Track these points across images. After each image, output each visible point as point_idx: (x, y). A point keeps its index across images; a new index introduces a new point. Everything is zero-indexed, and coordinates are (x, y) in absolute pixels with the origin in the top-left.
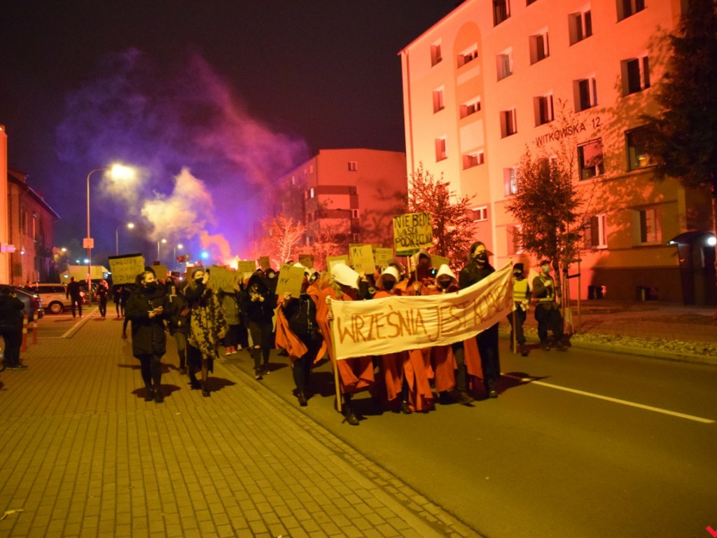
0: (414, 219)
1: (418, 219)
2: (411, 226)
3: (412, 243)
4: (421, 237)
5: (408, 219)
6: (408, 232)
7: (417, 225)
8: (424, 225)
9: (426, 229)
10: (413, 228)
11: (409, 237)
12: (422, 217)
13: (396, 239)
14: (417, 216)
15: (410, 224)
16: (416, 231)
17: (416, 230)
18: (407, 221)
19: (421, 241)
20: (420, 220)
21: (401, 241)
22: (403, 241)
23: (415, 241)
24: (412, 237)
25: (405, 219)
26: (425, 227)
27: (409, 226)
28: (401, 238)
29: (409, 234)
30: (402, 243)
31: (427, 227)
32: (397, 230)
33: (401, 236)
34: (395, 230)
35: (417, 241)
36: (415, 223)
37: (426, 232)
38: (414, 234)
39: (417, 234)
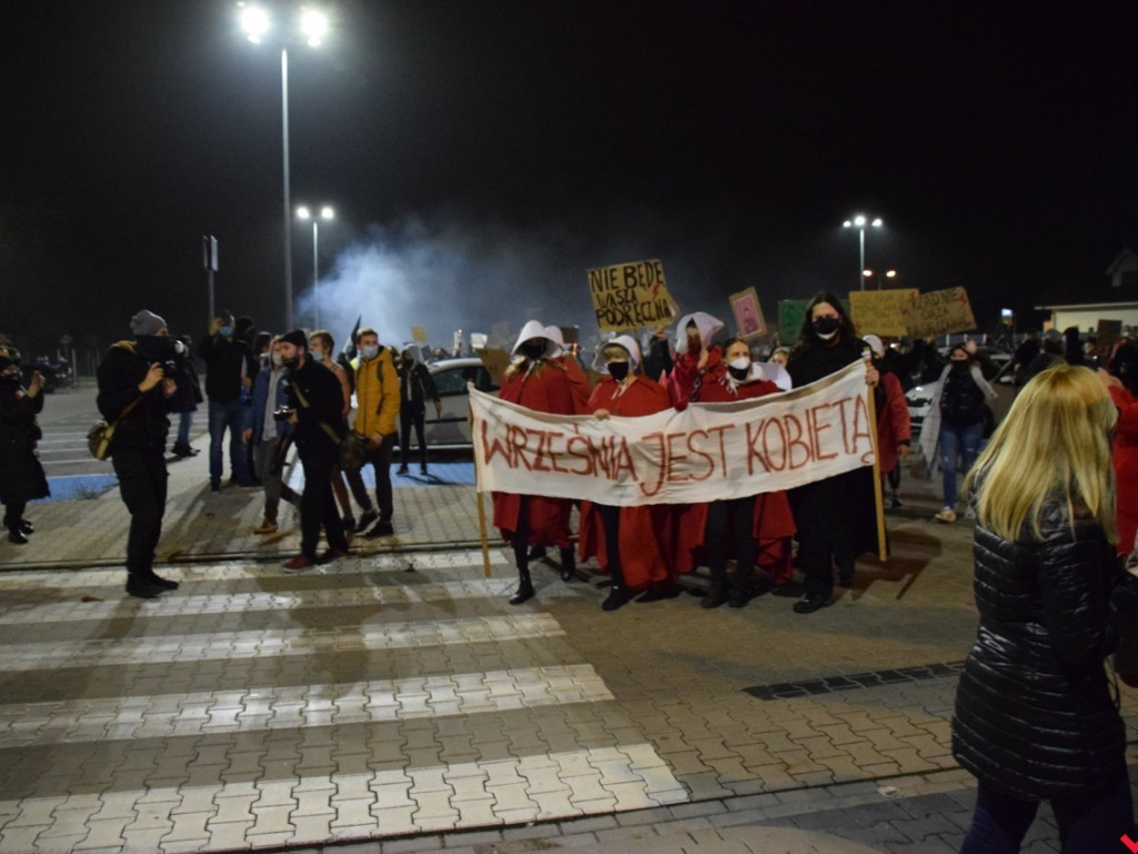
0: (627, 276)
1: (636, 275)
2: (622, 286)
3: (627, 317)
4: (646, 307)
5: (615, 274)
6: (617, 300)
7: (635, 285)
8: (649, 285)
9: (655, 292)
10: (626, 292)
12: (643, 270)
13: (597, 312)
14: (634, 269)
15: (620, 283)
16: (634, 297)
17: (633, 293)
18: (613, 279)
19: (647, 314)
20: (641, 276)
21: (605, 314)
22: (610, 315)
23: (632, 314)
24: (627, 309)
25: (608, 274)
26: (652, 288)
27: (617, 287)
28: (605, 310)
29: (621, 303)
30: (608, 319)
31: (656, 288)
32: (598, 296)
33: (604, 307)
34: (594, 295)
35: (637, 314)
36: (631, 281)
37: (654, 297)
38: (630, 302)
39: (635, 303)
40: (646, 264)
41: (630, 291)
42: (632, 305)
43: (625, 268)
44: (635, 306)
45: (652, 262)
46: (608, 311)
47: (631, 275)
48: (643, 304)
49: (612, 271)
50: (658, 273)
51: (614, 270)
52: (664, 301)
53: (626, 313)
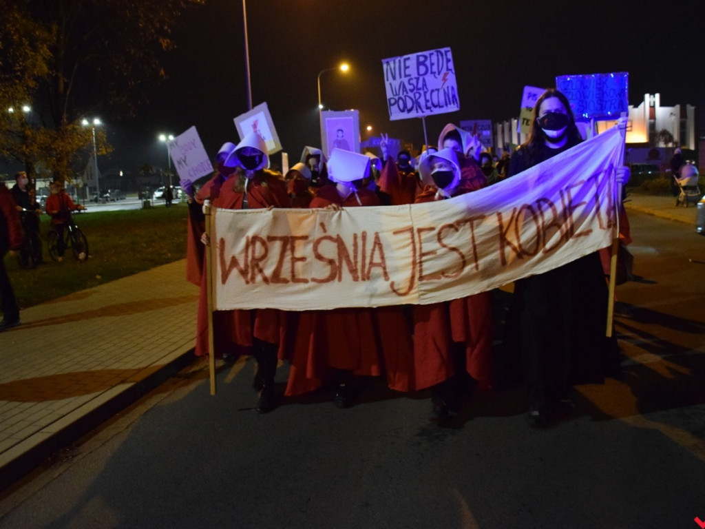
0: (419, 64)
1: (428, 63)
2: (414, 74)
3: (417, 104)
4: (435, 94)
5: (408, 63)
6: (409, 87)
7: (426, 73)
8: (439, 73)
9: (444, 79)
10: (418, 79)
12: (434, 59)
13: (390, 99)
14: (426, 57)
15: (412, 71)
16: (425, 85)
17: (424, 80)
18: (406, 67)
19: (435, 102)
20: (432, 64)
21: (397, 102)
22: (401, 103)
23: (422, 101)
24: (417, 95)
25: (402, 63)
26: (442, 75)
27: (410, 75)
28: (397, 98)
29: (412, 91)
30: (399, 107)
31: (446, 74)
32: (391, 84)
33: (396, 95)
34: (387, 85)
35: (427, 101)
36: (422, 69)
37: (444, 84)
38: (420, 89)
39: (425, 90)
40: (437, 52)
41: (421, 79)
42: (422, 92)
43: (418, 57)
44: (425, 93)
45: (443, 50)
46: (400, 98)
47: (423, 64)
48: (432, 91)
49: (405, 60)
50: (448, 61)
51: (408, 59)
52: (453, 88)
53: (416, 101)
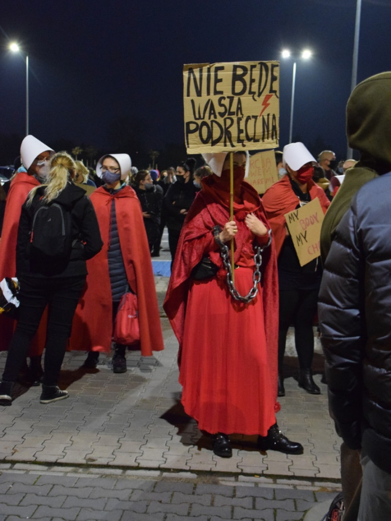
0: (235, 78)
1: (247, 78)
2: (228, 92)
3: (226, 134)
4: (251, 122)
5: (220, 74)
6: (218, 109)
7: (243, 92)
8: (259, 95)
9: (265, 104)
10: (231, 99)
11: (220, 120)
12: (256, 74)
13: (188, 124)
14: (245, 70)
15: (225, 87)
16: (239, 108)
17: (239, 102)
18: (218, 81)
19: (251, 133)
20: (252, 81)
21: (199, 129)
22: (205, 129)
23: (234, 131)
24: (229, 122)
25: (212, 74)
26: (263, 97)
27: (221, 93)
28: (199, 122)
29: (222, 115)
30: (200, 135)
31: (268, 97)
32: (192, 101)
33: (200, 118)
34: (187, 101)
35: (240, 131)
36: (239, 86)
37: (264, 109)
38: (233, 114)
39: (240, 116)
40: (262, 64)
41: (236, 99)
43: (235, 68)
45: (269, 63)
46: (204, 123)
47: (241, 78)
49: (217, 69)
50: (274, 78)
51: (222, 68)
52: (274, 117)
53: (227, 129)
